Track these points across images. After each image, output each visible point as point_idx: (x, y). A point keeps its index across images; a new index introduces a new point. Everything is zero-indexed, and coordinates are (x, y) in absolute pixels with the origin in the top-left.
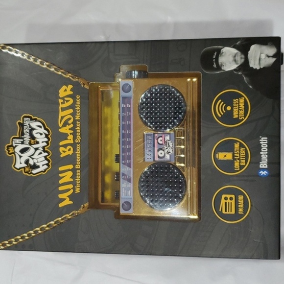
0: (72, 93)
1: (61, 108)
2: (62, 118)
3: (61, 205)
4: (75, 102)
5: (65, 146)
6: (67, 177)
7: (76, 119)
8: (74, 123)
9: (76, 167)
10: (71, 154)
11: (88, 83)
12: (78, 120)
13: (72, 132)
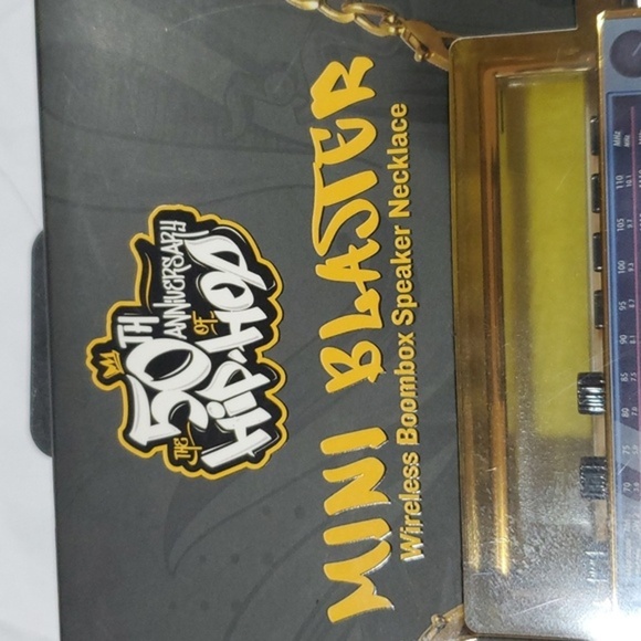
0: (368, 93)
1: (323, 169)
2: (329, 213)
3: (337, 613)
4: (384, 136)
5: (345, 342)
6: (359, 485)
7: (392, 214)
8: (384, 233)
9: (400, 441)
10: (372, 380)
11: (446, 43)
12: (402, 223)
13: (374, 275)
